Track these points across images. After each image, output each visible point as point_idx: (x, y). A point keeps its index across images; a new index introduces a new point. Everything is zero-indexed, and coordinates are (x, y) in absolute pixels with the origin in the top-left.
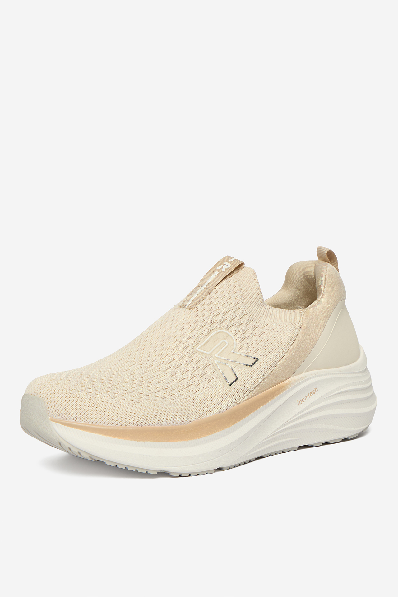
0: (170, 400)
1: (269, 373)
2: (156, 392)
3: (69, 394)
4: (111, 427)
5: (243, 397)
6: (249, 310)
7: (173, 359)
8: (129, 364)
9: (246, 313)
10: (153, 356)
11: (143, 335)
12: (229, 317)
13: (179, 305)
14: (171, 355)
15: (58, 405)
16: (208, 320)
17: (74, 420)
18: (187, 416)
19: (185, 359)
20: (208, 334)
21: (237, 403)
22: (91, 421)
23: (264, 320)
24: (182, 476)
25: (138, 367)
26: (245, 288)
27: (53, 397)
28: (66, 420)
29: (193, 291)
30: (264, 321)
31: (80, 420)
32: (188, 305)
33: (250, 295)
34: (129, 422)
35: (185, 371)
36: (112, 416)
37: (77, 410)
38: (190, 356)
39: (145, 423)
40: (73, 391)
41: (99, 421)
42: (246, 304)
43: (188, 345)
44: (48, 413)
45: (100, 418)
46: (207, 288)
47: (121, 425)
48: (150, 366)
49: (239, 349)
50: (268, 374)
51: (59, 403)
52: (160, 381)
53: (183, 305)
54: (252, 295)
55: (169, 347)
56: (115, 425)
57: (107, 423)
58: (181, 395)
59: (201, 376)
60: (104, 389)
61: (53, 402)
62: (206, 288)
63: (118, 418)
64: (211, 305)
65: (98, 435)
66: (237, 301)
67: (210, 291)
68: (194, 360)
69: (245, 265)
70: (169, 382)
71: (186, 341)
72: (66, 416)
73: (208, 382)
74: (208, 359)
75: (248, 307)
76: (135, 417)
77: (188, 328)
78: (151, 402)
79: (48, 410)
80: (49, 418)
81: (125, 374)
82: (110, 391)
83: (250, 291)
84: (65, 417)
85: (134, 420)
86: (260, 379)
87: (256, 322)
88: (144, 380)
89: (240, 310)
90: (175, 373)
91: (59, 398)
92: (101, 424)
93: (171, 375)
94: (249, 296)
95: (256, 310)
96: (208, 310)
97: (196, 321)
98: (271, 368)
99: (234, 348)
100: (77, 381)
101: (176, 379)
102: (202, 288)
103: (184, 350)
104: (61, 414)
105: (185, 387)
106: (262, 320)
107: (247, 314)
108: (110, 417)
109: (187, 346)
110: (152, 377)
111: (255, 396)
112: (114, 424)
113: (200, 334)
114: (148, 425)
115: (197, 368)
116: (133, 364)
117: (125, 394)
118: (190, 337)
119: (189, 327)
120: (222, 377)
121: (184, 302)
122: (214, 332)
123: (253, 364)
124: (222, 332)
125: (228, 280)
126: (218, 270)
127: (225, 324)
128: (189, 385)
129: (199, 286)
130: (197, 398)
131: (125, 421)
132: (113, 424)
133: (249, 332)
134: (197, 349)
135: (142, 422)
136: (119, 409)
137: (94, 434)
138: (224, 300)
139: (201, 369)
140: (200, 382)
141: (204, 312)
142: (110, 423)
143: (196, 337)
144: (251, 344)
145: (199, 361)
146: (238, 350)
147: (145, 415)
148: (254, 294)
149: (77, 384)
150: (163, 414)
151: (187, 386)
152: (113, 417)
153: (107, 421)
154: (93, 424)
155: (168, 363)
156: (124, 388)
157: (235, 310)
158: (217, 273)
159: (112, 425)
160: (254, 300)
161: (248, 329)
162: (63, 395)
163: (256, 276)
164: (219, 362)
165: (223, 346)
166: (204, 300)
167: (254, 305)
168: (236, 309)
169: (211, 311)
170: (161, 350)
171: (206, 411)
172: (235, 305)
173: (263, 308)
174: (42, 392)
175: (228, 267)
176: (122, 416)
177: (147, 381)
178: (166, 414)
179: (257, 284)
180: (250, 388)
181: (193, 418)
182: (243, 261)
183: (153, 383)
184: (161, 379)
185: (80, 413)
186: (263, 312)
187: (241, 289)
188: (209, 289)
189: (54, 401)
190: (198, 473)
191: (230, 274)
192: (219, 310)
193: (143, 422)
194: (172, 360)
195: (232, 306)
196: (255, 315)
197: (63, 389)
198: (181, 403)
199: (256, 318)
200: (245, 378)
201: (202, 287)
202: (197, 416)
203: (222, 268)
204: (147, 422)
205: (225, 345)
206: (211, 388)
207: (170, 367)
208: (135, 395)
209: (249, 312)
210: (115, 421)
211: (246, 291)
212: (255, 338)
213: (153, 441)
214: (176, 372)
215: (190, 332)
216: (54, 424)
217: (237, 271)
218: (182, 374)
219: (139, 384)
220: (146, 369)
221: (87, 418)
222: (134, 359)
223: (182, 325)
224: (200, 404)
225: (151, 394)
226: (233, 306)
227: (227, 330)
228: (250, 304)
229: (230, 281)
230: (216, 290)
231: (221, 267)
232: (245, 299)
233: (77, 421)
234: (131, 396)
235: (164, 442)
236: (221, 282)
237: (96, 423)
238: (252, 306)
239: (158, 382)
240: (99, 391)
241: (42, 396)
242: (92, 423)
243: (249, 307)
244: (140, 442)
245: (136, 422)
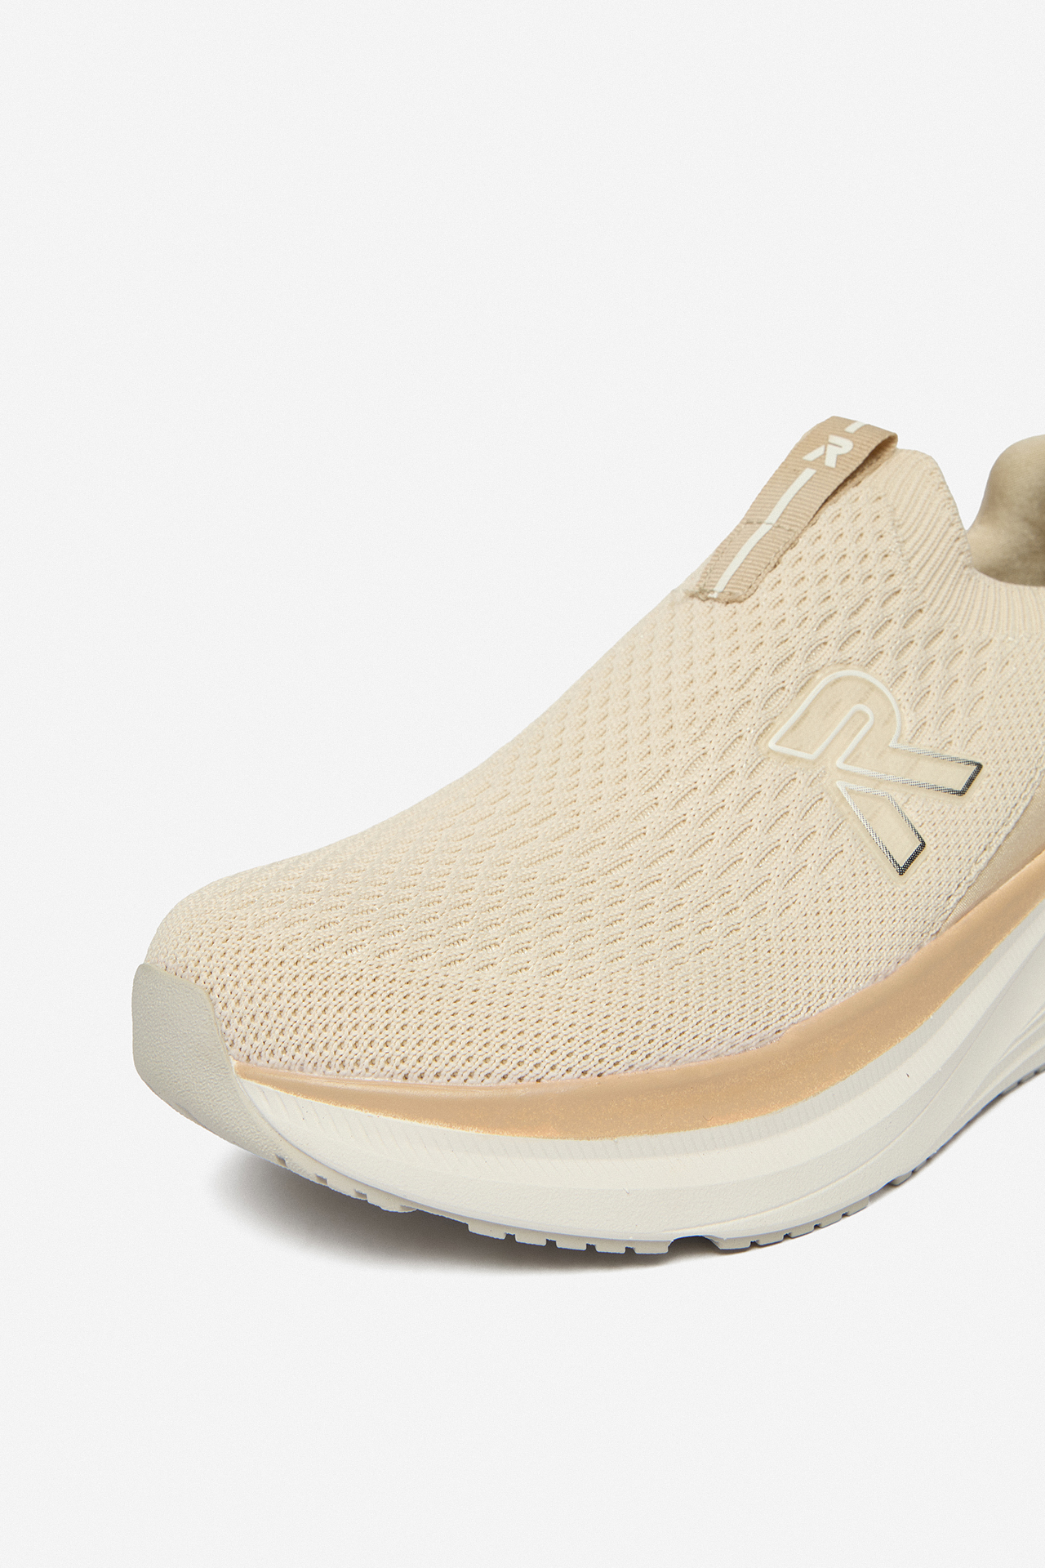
0: (697, 951)
1: (1021, 811)
2: (640, 924)
3: (307, 963)
4: (480, 1088)
5: (948, 908)
6: (927, 595)
7: (689, 789)
8: (529, 816)
9: (921, 607)
10: (617, 780)
11: (568, 702)
12: (867, 624)
13: (686, 592)
14: (682, 774)
15: (265, 1011)
16: (797, 639)
17: (333, 1071)
18: (765, 1013)
19: (733, 786)
20: (802, 688)
21: (931, 933)
22: (398, 1071)
23: (979, 625)
24: (761, 1244)
25: (564, 825)
26: (911, 520)
27: (245, 982)
28: (302, 1070)
29: (730, 540)
30: (977, 628)
31: (357, 1071)
32: (719, 587)
33: (929, 543)
34: (552, 1063)
35: (739, 831)
36: (481, 1044)
37: (344, 1028)
38: (749, 772)
39: (612, 1063)
40: (322, 949)
41: (430, 1069)
42: (918, 573)
43: (739, 734)
44: (228, 1044)
45: (435, 1054)
46: (783, 528)
47: (520, 1079)
48: (608, 819)
49: (912, 735)
50: (1018, 815)
51: (268, 1004)
52: (652, 879)
53: (702, 591)
54: (936, 544)
55: (672, 744)
56: (496, 1080)
57: (466, 1075)
58: (736, 927)
59: (797, 844)
60: (444, 930)
61: (247, 999)
62: (779, 527)
63: (506, 1053)
64: (804, 586)
65: (432, 1126)
66: (889, 564)
67: (791, 536)
68: (765, 785)
69: (900, 445)
70: (684, 878)
71: (729, 718)
72: (298, 1055)
73: (824, 864)
74: (812, 778)
75: (925, 583)
76: (573, 1042)
77: (731, 670)
78: (627, 969)
79: (228, 1031)
80: (234, 1063)
81: (521, 860)
82: (467, 936)
83: (929, 530)
84: (294, 1061)
85: (572, 1053)
86: (997, 837)
87: (955, 635)
88: (591, 879)
89: (900, 598)
90: (703, 842)
91: (268, 985)
92: (442, 1080)
93: (690, 852)
94: (925, 548)
95: (950, 593)
96: (796, 603)
97: (757, 643)
98: (1026, 793)
99: (896, 733)
100: (340, 904)
101: (710, 864)
102: (763, 530)
103: (724, 753)
104: (281, 1049)
105: (746, 894)
106: (971, 626)
107: (924, 610)
108: (477, 1048)
109: (735, 737)
110: (620, 862)
111: (986, 901)
112: (494, 1074)
113: (775, 689)
114: (627, 1067)
115: (779, 815)
116: (545, 816)
117: (526, 945)
118: (742, 702)
119: (735, 667)
120: (867, 841)
121: (705, 578)
122: (821, 679)
123: (968, 784)
124: (849, 678)
125: (849, 495)
126: (810, 464)
127: (857, 647)
128: (759, 883)
129: (751, 522)
130: (791, 932)
131: (536, 1062)
132: (488, 1076)
133: (937, 670)
134: (772, 744)
135: (600, 1061)
136: (507, 1013)
137: (415, 1123)
138: (847, 564)
139: (793, 820)
140: (797, 869)
141: (783, 611)
142: (477, 1073)
143: (764, 701)
144: (947, 712)
145: (781, 788)
146: (909, 737)
147: (611, 1030)
148: (941, 541)
149: (339, 919)
150: (681, 1018)
151: (753, 888)
152: (485, 1049)
153: (463, 1068)
154: (409, 1081)
155: (673, 803)
156: (523, 919)
157: (884, 599)
158: (808, 473)
159: (487, 1080)
160: (941, 559)
161: (932, 663)
162: (284, 969)
163: (943, 477)
164: (853, 786)
165: (859, 729)
166: (775, 566)
167: (944, 576)
168: (887, 596)
169: (806, 606)
170: (641, 756)
171: (830, 981)
172: (883, 580)
173: (972, 584)
174: (204, 960)
175: (840, 451)
176: (524, 1042)
177: (604, 880)
178: (691, 1014)
179: (948, 506)
180: (967, 872)
181: (787, 1018)
182: (891, 429)
183: (628, 889)
184: (655, 869)
185: (355, 1039)
186: (973, 598)
187: (896, 524)
188: (790, 530)
189: (250, 995)
190: (818, 1224)
191: (852, 476)
192: (830, 600)
193: (607, 1060)
194: (686, 791)
195: (872, 583)
196: (947, 612)
197: (286, 942)
198: (737, 959)
199: (952, 621)
200: (946, 839)
201: (760, 523)
202: (801, 1006)
203: (823, 457)
204: (620, 1056)
205: (863, 724)
206: (838, 888)
207: (683, 818)
208: (564, 947)
209: (928, 603)
210: (495, 1065)
211: (916, 531)
212: (959, 692)
213: (647, 1132)
214: (706, 839)
215: (738, 686)
216: (252, 1089)
217: (875, 463)
218: (727, 844)
219: (575, 895)
220: (596, 831)
221: (383, 1060)
222: (547, 797)
223: (706, 659)
224: (807, 957)
225: (623, 935)
226: (876, 582)
227: (865, 671)
228: (931, 574)
229: (856, 497)
230: (812, 532)
231: (818, 452)
232: (913, 557)
233: (343, 1071)
234: (549, 952)
235: (690, 1129)
236: (828, 503)
237: (421, 1077)
238: (936, 579)
239: (644, 883)
240: (425, 941)
241: (204, 976)
242: (406, 1077)
243: (927, 585)
244: (597, 1143)
245: (577, 1061)
